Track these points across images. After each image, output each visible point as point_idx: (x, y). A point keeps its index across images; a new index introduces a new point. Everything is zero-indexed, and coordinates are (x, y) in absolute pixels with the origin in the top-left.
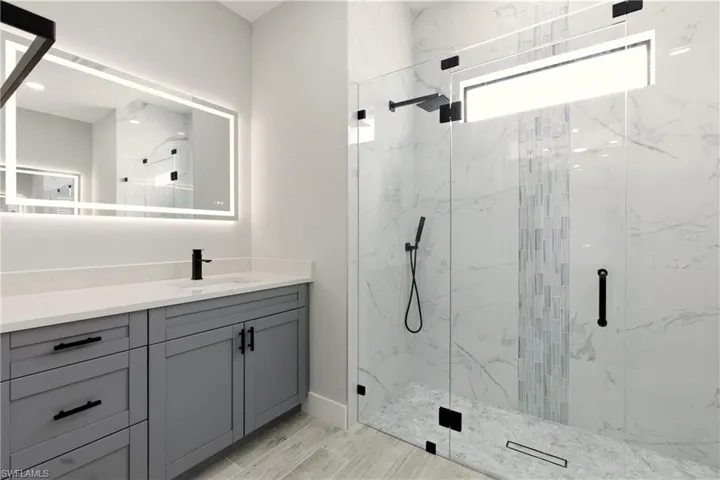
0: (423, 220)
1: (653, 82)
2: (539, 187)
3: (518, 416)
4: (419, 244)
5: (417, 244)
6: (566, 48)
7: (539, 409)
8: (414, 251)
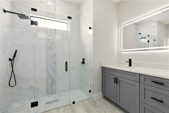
0: (16, 51)
1: (68, 30)
2: (50, 45)
3: (46, 97)
4: (15, 58)
5: (14, 58)
6: (55, 18)
7: (51, 93)
8: (12, 61)
